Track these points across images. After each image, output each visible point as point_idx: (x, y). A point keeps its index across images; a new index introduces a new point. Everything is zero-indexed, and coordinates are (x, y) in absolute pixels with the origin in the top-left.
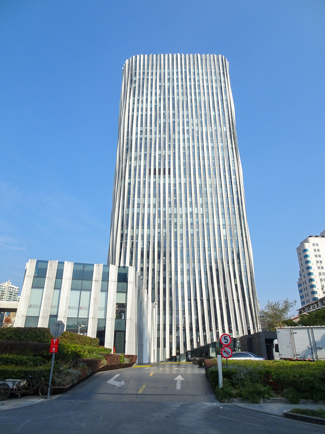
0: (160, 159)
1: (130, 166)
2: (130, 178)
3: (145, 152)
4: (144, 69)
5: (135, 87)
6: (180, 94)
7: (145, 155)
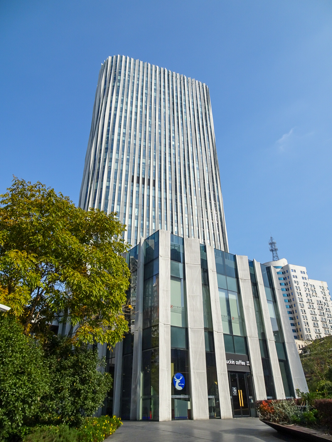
0: (144, 168)
1: (110, 168)
2: (109, 180)
3: (128, 157)
4: (129, 71)
5: (119, 86)
6: (167, 108)
7: (128, 160)
